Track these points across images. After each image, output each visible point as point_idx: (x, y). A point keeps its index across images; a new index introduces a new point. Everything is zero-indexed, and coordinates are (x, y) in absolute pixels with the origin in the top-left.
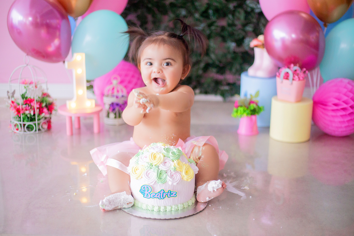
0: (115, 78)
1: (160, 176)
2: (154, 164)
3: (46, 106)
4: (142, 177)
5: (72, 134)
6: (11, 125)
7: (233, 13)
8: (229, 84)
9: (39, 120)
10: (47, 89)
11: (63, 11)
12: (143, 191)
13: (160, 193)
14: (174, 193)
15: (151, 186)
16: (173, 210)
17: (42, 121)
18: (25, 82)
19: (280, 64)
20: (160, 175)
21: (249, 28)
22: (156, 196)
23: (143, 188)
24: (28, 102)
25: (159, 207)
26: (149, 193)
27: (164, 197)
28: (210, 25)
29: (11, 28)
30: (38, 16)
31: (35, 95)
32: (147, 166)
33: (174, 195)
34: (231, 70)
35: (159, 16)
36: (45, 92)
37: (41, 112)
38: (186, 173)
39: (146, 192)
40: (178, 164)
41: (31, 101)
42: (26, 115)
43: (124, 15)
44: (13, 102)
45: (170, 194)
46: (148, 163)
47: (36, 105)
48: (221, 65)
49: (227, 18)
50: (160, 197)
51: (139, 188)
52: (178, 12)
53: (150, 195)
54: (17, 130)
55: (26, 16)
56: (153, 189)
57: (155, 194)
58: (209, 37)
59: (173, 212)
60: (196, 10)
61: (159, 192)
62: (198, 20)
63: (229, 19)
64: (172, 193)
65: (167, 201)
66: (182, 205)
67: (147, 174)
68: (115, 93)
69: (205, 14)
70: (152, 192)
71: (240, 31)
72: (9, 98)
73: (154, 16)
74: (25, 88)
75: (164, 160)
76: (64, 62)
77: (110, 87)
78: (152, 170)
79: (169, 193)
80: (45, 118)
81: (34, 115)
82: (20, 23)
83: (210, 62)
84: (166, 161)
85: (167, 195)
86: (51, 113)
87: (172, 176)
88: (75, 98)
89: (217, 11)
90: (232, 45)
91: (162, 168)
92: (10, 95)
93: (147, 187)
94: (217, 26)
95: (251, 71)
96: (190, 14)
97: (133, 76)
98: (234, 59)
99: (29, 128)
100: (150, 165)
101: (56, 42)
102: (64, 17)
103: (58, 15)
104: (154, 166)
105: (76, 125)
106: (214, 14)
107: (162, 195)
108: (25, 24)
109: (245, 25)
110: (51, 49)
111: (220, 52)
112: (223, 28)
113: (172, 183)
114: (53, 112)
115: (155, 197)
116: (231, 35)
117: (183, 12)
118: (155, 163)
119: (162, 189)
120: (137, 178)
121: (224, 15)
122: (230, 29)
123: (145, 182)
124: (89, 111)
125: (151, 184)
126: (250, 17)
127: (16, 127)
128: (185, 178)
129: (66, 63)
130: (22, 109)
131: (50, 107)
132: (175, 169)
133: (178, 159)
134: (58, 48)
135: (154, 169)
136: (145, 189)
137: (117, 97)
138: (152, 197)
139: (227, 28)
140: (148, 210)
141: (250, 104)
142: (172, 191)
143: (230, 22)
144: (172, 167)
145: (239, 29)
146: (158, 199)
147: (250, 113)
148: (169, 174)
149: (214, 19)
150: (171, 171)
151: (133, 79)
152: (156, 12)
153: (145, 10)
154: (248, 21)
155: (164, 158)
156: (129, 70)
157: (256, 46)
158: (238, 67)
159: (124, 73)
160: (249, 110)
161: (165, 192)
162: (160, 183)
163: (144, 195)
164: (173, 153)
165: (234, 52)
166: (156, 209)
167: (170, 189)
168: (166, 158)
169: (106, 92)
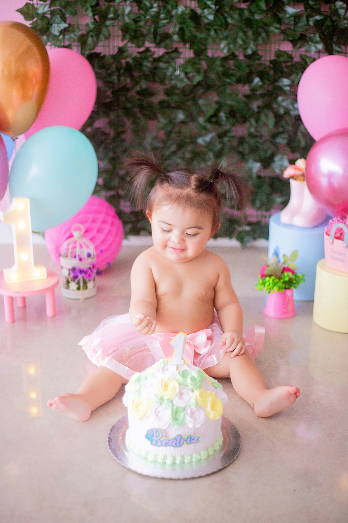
0: (78, 228)
1: (175, 415)
2: (166, 398)
4: (148, 417)
5: (13, 320)
7: (257, 116)
8: (250, 224)
12: (151, 436)
13: (176, 440)
14: (196, 439)
15: (163, 430)
16: (194, 460)
21: (282, 140)
22: (170, 443)
23: (150, 433)
25: (174, 458)
26: (159, 439)
27: (181, 443)
28: (221, 136)
32: (156, 401)
33: (197, 440)
35: (143, 121)
38: (213, 407)
39: (155, 438)
40: (201, 395)
45: (191, 439)
46: (156, 396)
49: (247, 125)
50: (176, 444)
51: (145, 433)
52: (173, 116)
53: (161, 442)
56: (165, 433)
57: (167, 441)
58: (219, 155)
59: (194, 464)
60: (201, 112)
61: (174, 439)
62: (203, 128)
63: (251, 125)
64: (193, 438)
65: (185, 449)
66: (206, 453)
67: (157, 414)
70: (163, 438)
71: (267, 145)
73: (135, 122)
75: (180, 390)
78: (163, 406)
79: (189, 440)
84: (184, 391)
85: (185, 442)
87: (192, 414)
88: (16, 267)
89: (232, 113)
90: (256, 167)
91: (178, 403)
93: (156, 432)
94: (233, 137)
96: (191, 118)
98: (259, 186)
100: (160, 399)
104: (166, 401)
106: (227, 118)
107: (179, 442)
109: (275, 136)
112: (241, 141)
113: (194, 426)
115: (169, 445)
116: (254, 150)
117: (181, 116)
118: (167, 395)
119: (178, 433)
120: (141, 419)
121: (244, 120)
122: (252, 141)
123: (153, 424)
125: (163, 428)
126: (283, 123)
128: (212, 416)
132: (197, 405)
133: (200, 387)
135: (167, 405)
138: (163, 445)
139: (248, 139)
140: (157, 461)
141: (283, 272)
142: (192, 436)
143: (253, 130)
144: (193, 401)
145: (266, 140)
146: (172, 448)
147: (284, 286)
148: (189, 411)
149: (228, 127)
150: (190, 406)
151: (103, 226)
152: (140, 115)
153: (120, 112)
154: (281, 130)
155: (180, 387)
156: (97, 212)
157: (293, 177)
158: (264, 199)
159: (91, 217)
160: (282, 281)
161: (184, 437)
162: (176, 426)
163: (152, 441)
164: (193, 378)
165: (259, 177)
166: (169, 461)
167: (190, 433)
168: (182, 386)
169: (63, 249)
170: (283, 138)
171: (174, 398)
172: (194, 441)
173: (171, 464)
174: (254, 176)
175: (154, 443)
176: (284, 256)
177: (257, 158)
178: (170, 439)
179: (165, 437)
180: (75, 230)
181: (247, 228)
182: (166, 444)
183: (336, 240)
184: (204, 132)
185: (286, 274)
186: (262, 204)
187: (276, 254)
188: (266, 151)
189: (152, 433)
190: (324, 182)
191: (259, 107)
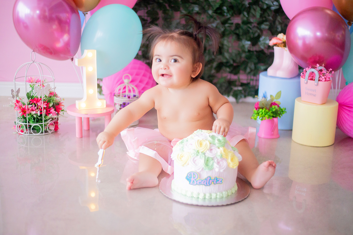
0: (127, 77)
1: (207, 163)
2: (200, 151)
3: (53, 106)
4: (188, 164)
5: (82, 136)
6: (15, 126)
7: (248, 10)
8: (242, 85)
9: (46, 121)
10: (55, 88)
11: (73, 4)
12: (189, 177)
13: (207, 180)
14: (220, 180)
15: (198, 172)
16: (218, 197)
17: (49, 122)
18: (32, 81)
20: (207, 161)
21: (264, 26)
23: (189, 175)
24: (35, 102)
25: (205, 195)
26: (195, 180)
27: (210, 183)
28: (224, 23)
29: (17, 22)
30: (47, 9)
31: (41, 93)
33: (220, 182)
34: (245, 69)
35: (170, 12)
36: (53, 90)
37: (48, 113)
38: (232, 160)
39: (192, 179)
40: (224, 151)
41: (38, 100)
42: (32, 116)
43: (136, 9)
44: (18, 102)
45: (217, 181)
46: (194, 150)
47: (43, 106)
48: (235, 64)
49: (242, 15)
51: (186, 175)
52: (191, 9)
53: (197, 181)
54: (22, 131)
55: (33, 9)
56: (200, 175)
57: (201, 181)
58: (223, 35)
59: (218, 200)
60: (210, 6)
61: (205, 179)
62: (211, 17)
63: (244, 16)
64: (218, 180)
65: (213, 188)
66: (226, 193)
67: (194, 161)
68: (127, 93)
69: (219, 11)
70: (198, 179)
71: (255, 29)
72: (13, 97)
73: (165, 11)
74: (31, 86)
75: (210, 147)
76: (72, 59)
77: (122, 86)
78: (199, 157)
79: (215, 180)
80: (53, 119)
81: (41, 115)
82: (27, 16)
83: (224, 61)
84: (213, 148)
85: (213, 182)
86: (58, 114)
87: (218, 163)
88: (85, 98)
89: (231, 7)
90: (247, 44)
91: (208, 154)
92: (15, 94)
93: (194, 174)
94: (232, 24)
95: (270, 70)
96: (203, 10)
97: (144, 75)
98: (249, 58)
99: (35, 130)
100: (197, 152)
101: (66, 37)
102: (74, 11)
103: (68, 9)
104: (200, 153)
105: (85, 127)
106: (228, 11)
107: (208, 182)
108: (33, 18)
109: (260, 23)
110: (60, 45)
111: (233, 51)
112: (238, 26)
113: (219, 170)
114: (61, 113)
115: (201, 184)
116: (246, 33)
117: (196, 9)
118: (201, 149)
119: (208, 175)
120: (183, 165)
121: (239, 12)
122: (245, 27)
123: (191, 168)
124: (100, 112)
125: (198, 171)
126: (266, 15)
127: (21, 129)
128: (231, 165)
129: (76, 60)
130: (28, 110)
131: (57, 107)
132: (222, 156)
133: (224, 146)
134: (67, 44)
135: (201, 156)
136: (191, 176)
137: (129, 97)
138: (198, 183)
139: (242, 25)
140: (193, 197)
141: (271, 106)
142: (218, 178)
143: (245, 19)
144: (219, 154)
145: (254, 27)
146: (204, 186)
147: (272, 115)
148: (216, 161)
149: (229, 16)
150: (217, 158)
151: (144, 78)
152: (168, 8)
153: (155, 5)
154: (264, 19)
155: (210, 145)
156: (139, 69)
157: (275, 45)
158: (253, 66)
159: (135, 71)
160: (271, 111)
161: (212, 179)
162: (207, 170)
163: (190, 181)
164: (219, 140)
165: (249, 51)
166: (201, 196)
167: (216, 176)
168: (212, 145)
169: (116, 91)
170: (266, 25)
171: (206, 151)
173: (203, 199)
174: (247, 50)
175: (191, 183)
176: (271, 96)
177: (248, 38)
178: (202, 180)
179: (199, 178)
180: (125, 78)
181: (240, 88)
182: (199, 183)
183: (309, 81)
184: (212, 20)
185: (273, 107)
186: (251, 70)
187: (265, 97)
188: (254, 34)
189: (190, 175)
190: (300, 43)
191: (249, 4)
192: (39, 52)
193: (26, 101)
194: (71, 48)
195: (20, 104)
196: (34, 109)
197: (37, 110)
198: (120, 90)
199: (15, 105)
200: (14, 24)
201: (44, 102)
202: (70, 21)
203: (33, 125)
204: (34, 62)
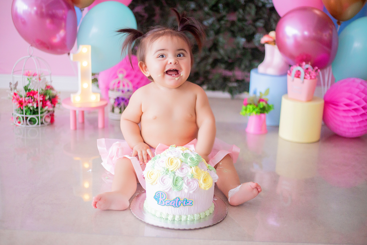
0: (121, 72)
1: (176, 183)
2: (170, 170)
3: (50, 99)
4: (157, 183)
5: (76, 129)
6: (12, 118)
7: (244, 7)
8: (237, 81)
9: (42, 113)
10: (51, 82)
11: (70, 1)
12: (158, 197)
13: (176, 201)
14: (190, 202)
16: (188, 219)
17: (45, 114)
18: (29, 74)
19: (291, 62)
20: (175, 182)
21: (260, 24)
22: (171, 204)
23: (157, 195)
24: (31, 95)
26: (163, 200)
27: (179, 205)
28: (219, 20)
29: (16, 18)
30: (44, 6)
31: (38, 87)
32: (163, 172)
33: (190, 204)
34: (240, 66)
36: (49, 84)
37: (44, 105)
38: (204, 180)
39: (160, 199)
40: (196, 171)
41: (34, 93)
42: (29, 108)
43: (132, 7)
44: (15, 94)
45: (186, 202)
46: (164, 168)
47: (39, 98)
48: (230, 61)
49: (237, 13)
50: (175, 205)
51: (154, 195)
52: (187, 5)
53: (165, 202)
54: (19, 123)
55: (31, 6)
56: (168, 196)
57: (169, 202)
58: (218, 32)
59: (188, 222)
60: (206, 3)
61: (174, 200)
62: (208, 14)
63: (240, 13)
64: (187, 201)
65: (182, 210)
66: (198, 216)
67: (163, 181)
68: (121, 87)
69: (215, 8)
70: (166, 199)
71: (251, 27)
72: (11, 89)
73: (162, 8)
74: (28, 79)
75: (181, 166)
76: (69, 54)
77: (116, 81)
78: (168, 176)
79: (185, 202)
80: (49, 111)
81: (37, 108)
82: (25, 12)
83: (219, 57)
84: (184, 167)
85: (182, 204)
86: (54, 107)
87: (188, 184)
88: (79, 92)
89: (227, 5)
90: (242, 41)
91: (179, 174)
92: (13, 87)
93: (162, 194)
94: (227, 21)
95: (261, 68)
96: (200, 7)
98: (244, 54)
99: (32, 121)
100: (166, 171)
101: (62, 33)
102: (70, 7)
103: (64, 5)
104: (170, 172)
105: (79, 120)
106: (224, 8)
107: (177, 203)
108: (30, 14)
109: (255, 21)
110: (56, 40)
111: (229, 48)
112: (233, 23)
113: (188, 191)
114: (57, 105)
115: (170, 205)
116: (241, 30)
117: (193, 5)
118: (171, 168)
119: (177, 196)
121: (235, 10)
122: (240, 24)
123: (160, 188)
124: (94, 105)
125: (166, 191)
126: (261, 12)
127: (18, 120)
129: (71, 55)
130: (25, 102)
131: (53, 100)
133: (196, 165)
134: (64, 40)
135: (170, 175)
136: (159, 195)
137: (123, 92)
138: (166, 204)
139: (237, 22)
141: (259, 102)
142: (187, 199)
143: (241, 16)
144: (190, 173)
145: (249, 24)
146: (172, 207)
147: (259, 111)
148: (186, 181)
149: (224, 14)
150: (187, 178)
152: (165, 5)
153: (152, 2)
154: (259, 16)
155: (181, 164)
157: (267, 43)
158: (247, 63)
160: (259, 108)
161: (181, 200)
162: (175, 191)
163: (158, 202)
164: (192, 159)
165: (244, 48)
166: (170, 218)
167: (186, 197)
168: (183, 163)
169: (111, 86)
171: (176, 170)
172: (189, 204)
174: (241, 47)
177: (243, 35)
178: (171, 201)
179: (167, 199)
181: (235, 85)
182: (168, 204)
184: (208, 17)
186: (246, 67)
188: (249, 31)
192: (37, 47)
193: (23, 93)
194: (68, 43)
195: (18, 96)
196: (30, 101)
197: (33, 103)
198: (114, 84)
199: (12, 98)
200: (13, 20)
201: (40, 95)
202: (66, 17)
203: (30, 117)
204: (31, 56)
